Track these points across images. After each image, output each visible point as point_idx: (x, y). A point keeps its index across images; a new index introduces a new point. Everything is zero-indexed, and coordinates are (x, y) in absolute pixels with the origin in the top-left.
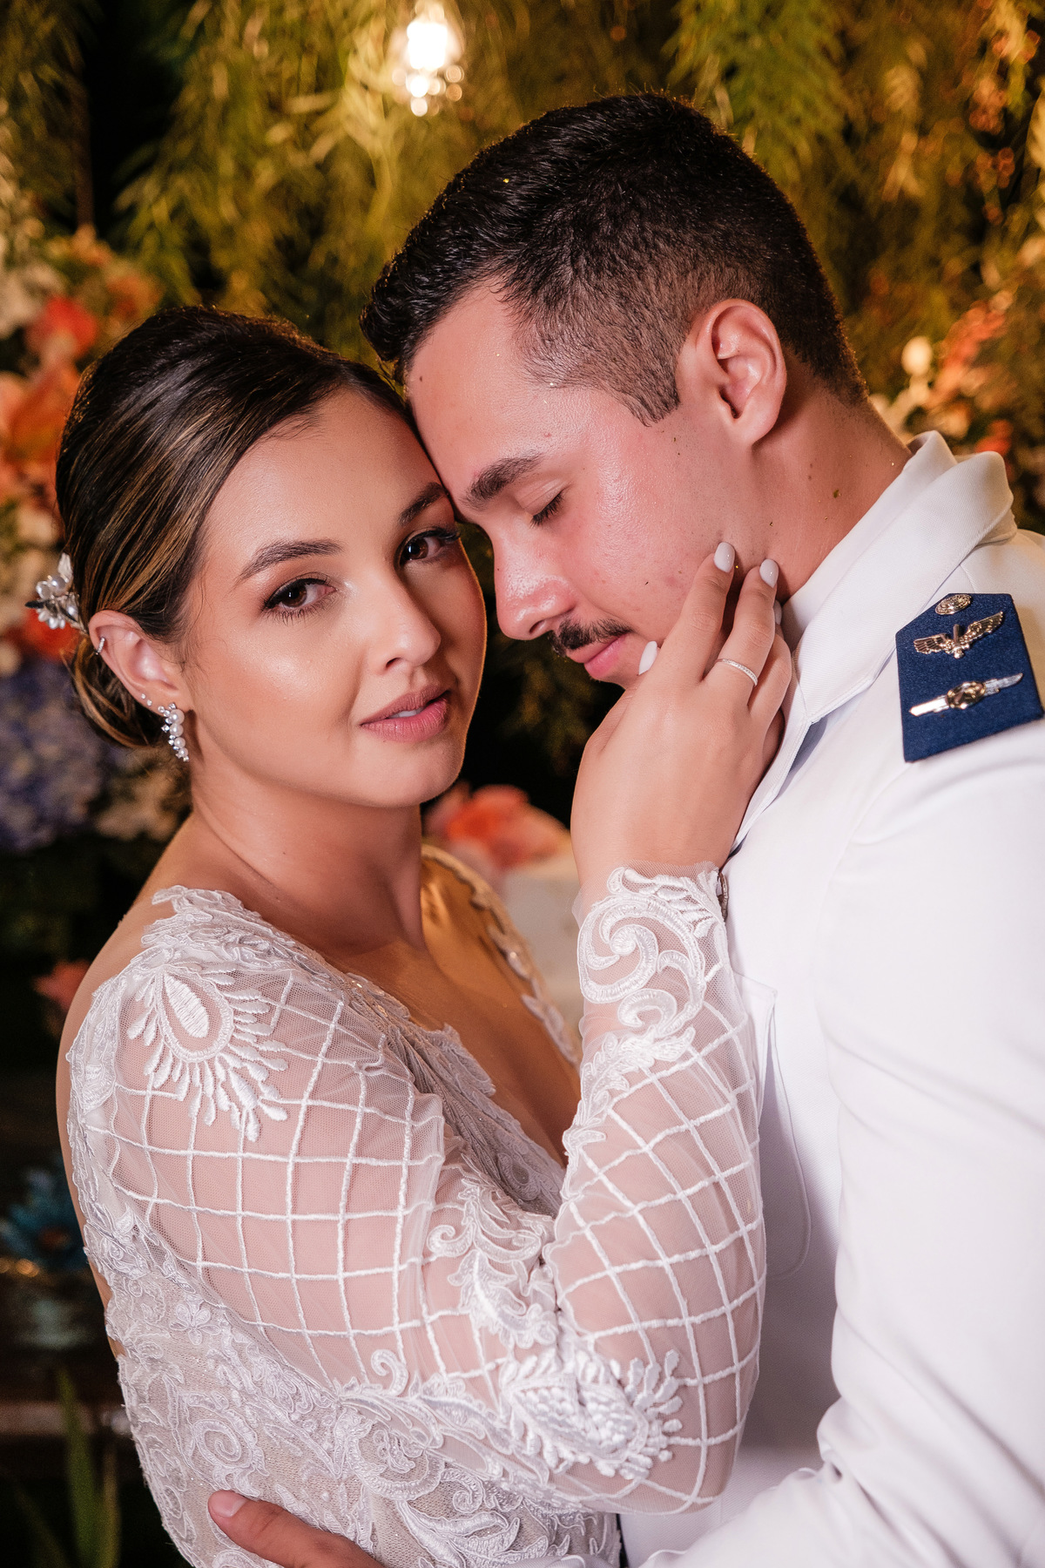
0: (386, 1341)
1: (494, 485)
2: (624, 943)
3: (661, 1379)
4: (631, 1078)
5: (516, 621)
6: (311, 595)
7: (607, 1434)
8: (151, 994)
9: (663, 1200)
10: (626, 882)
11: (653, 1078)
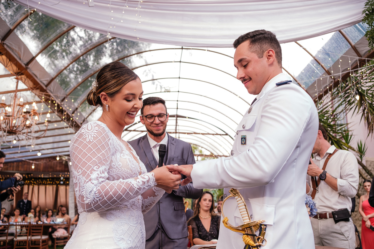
3: (98, 198)
9: (118, 190)
10: (153, 174)
11: (131, 185)
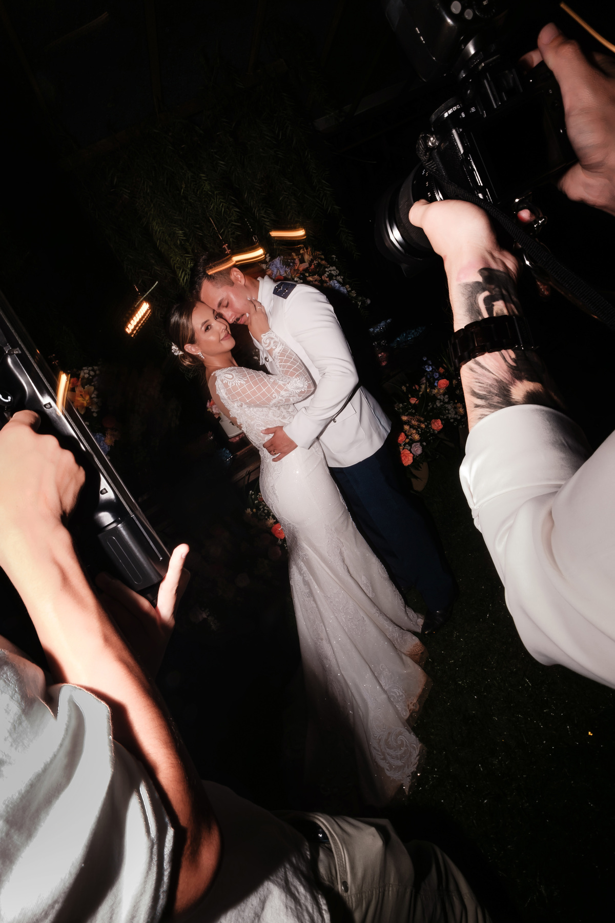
0: (273, 393)
1: (220, 304)
2: (268, 341)
4: (279, 353)
5: (231, 321)
6: (209, 327)
7: (302, 386)
8: (223, 378)
